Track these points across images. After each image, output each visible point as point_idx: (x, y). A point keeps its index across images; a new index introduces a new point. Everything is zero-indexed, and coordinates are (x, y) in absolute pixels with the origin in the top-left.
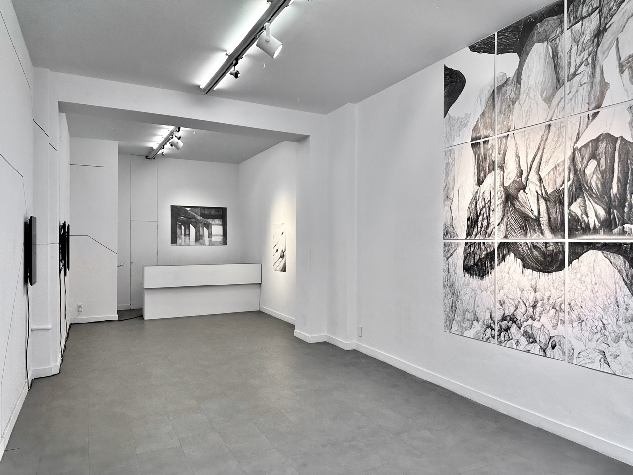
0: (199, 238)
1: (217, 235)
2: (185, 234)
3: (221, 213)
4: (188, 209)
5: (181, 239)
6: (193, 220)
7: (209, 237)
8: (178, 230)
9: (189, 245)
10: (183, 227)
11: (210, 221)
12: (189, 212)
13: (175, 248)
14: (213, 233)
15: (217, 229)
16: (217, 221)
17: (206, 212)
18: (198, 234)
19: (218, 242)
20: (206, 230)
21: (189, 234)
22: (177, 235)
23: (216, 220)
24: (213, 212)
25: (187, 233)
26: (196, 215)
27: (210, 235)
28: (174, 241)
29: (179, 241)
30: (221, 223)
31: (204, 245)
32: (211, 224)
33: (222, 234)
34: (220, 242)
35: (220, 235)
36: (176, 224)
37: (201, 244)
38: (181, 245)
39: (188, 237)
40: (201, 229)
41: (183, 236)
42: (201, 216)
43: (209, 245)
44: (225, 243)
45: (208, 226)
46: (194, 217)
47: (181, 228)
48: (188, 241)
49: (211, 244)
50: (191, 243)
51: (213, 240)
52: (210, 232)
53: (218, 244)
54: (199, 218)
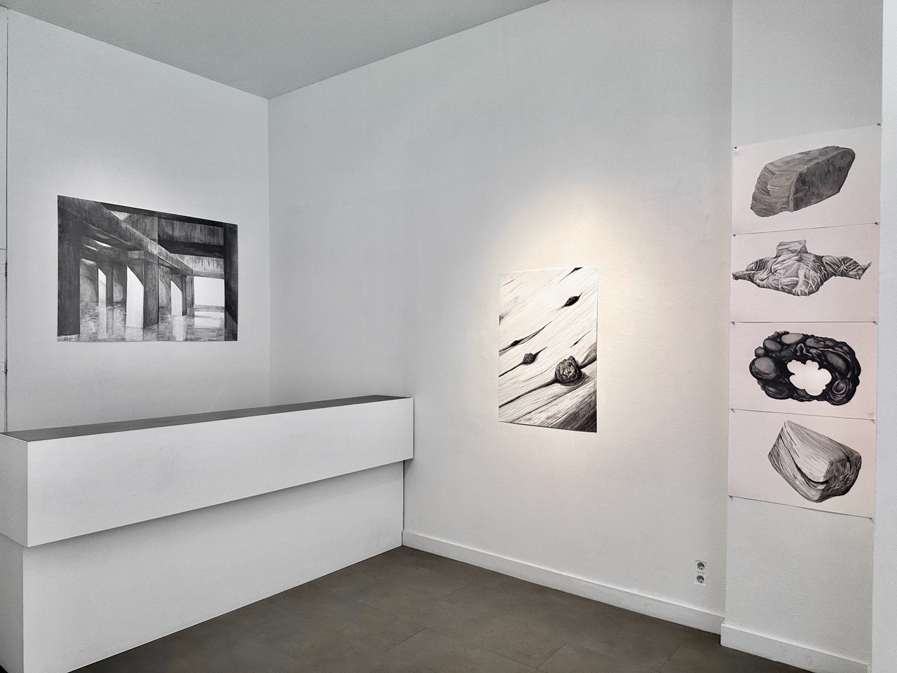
0: (153, 316)
1: (208, 308)
2: (110, 301)
3: (222, 243)
4: (121, 216)
5: (95, 317)
6: (135, 255)
7: (184, 313)
8: (85, 288)
9: (123, 340)
10: (102, 277)
11: (188, 261)
12: (124, 225)
13: (71, 346)
14: (196, 302)
15: (209, 290)
16: (210, 264)
17: (178, 232)
18: (152, 303)
19: (212, 330)
20: (176, 292)
21: (123, 303)
22: (82, 305)
23: (206, 260)
24: (198, 235)
25: (117, 296)
26: (146, 240)
27: (189, 308)
28: (68, 323)
29: (87, 325)
30: (221, 271)
31: (170, 338)
32: (193, 274)
33: (224, 306)
34: (219, 330)
35: (217, 308)
36: (78, 263)
37: (161, 337)
38: (94, 339)
39: (118, 313)
40: (162, 287)
41: (102, 308)
42: (162, 242)
43: (186, 340)
44: (231, 333)
45: (183, 277)
46: (139, 246)
47: (94, 280)
48: (118, 324)
49: (192, 335)
50: (128, 331)
51: (198, 322)
52: (189, 298)
53: (212, 336)
54: (155, 249)
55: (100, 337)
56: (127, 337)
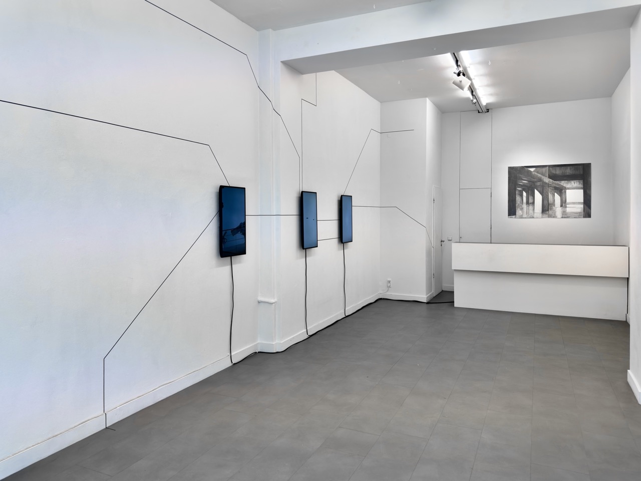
0: (546, 208)
1: (574, 203)
2: (528, 203)
3: (582, 172)
4: (532, 170)
5: (522, 209)
6: (538, 184)
7: (561, 206)
8: (518, 198)
9: (533, 217)
10: (525, 194)
11: (563, 183)
12: (533, 173)
13: (513, 220)
14: (568, 201)
15: (574, 194)
16: (575, 184)
17: (558, 172)
18: (546, 202)
19: (576, 213)
20: (557, 197)
21: (533, 203)
22: (517, 205)
23: (572, 182)
24: (569, 171)
25: (531, 201)
26: (543, 177)
27: (563, 203)
28: (512, 211)
29: (519, 212)
30: (581, 186)
31: (555, 217)
32: (566, 189)
33: (583, 201)
34: (580, 213)
35: (579, 203)
36: (515, 189)
37: (550, 216)
38: (521, 217)
39: (531, 207)
40: (550, 196)
41: (525, 206)
42: (550, 177)
43: (562, 217)
44: (587, 213)
45: (561, 191)
46: (540, 180)
47: (521, 195)
48: (531, 212)
49: (565, 216)
50: (535, 214)
51: (568, 210)
52: (564, 199)
53: (576, 216)
54: (547, 180)
55: (524, 216)
56: (535, 216)
